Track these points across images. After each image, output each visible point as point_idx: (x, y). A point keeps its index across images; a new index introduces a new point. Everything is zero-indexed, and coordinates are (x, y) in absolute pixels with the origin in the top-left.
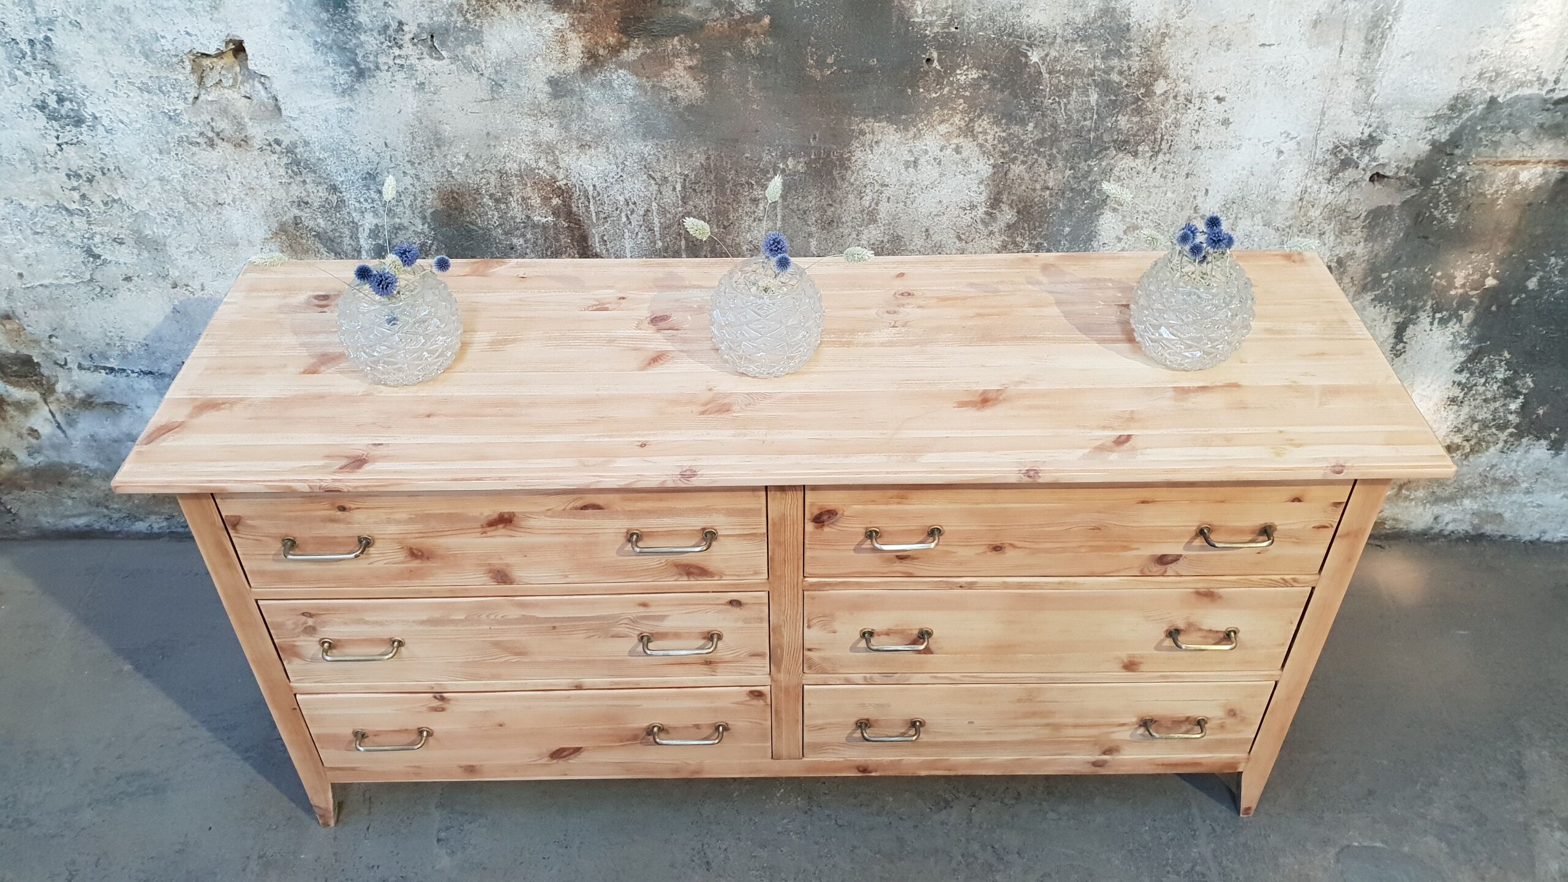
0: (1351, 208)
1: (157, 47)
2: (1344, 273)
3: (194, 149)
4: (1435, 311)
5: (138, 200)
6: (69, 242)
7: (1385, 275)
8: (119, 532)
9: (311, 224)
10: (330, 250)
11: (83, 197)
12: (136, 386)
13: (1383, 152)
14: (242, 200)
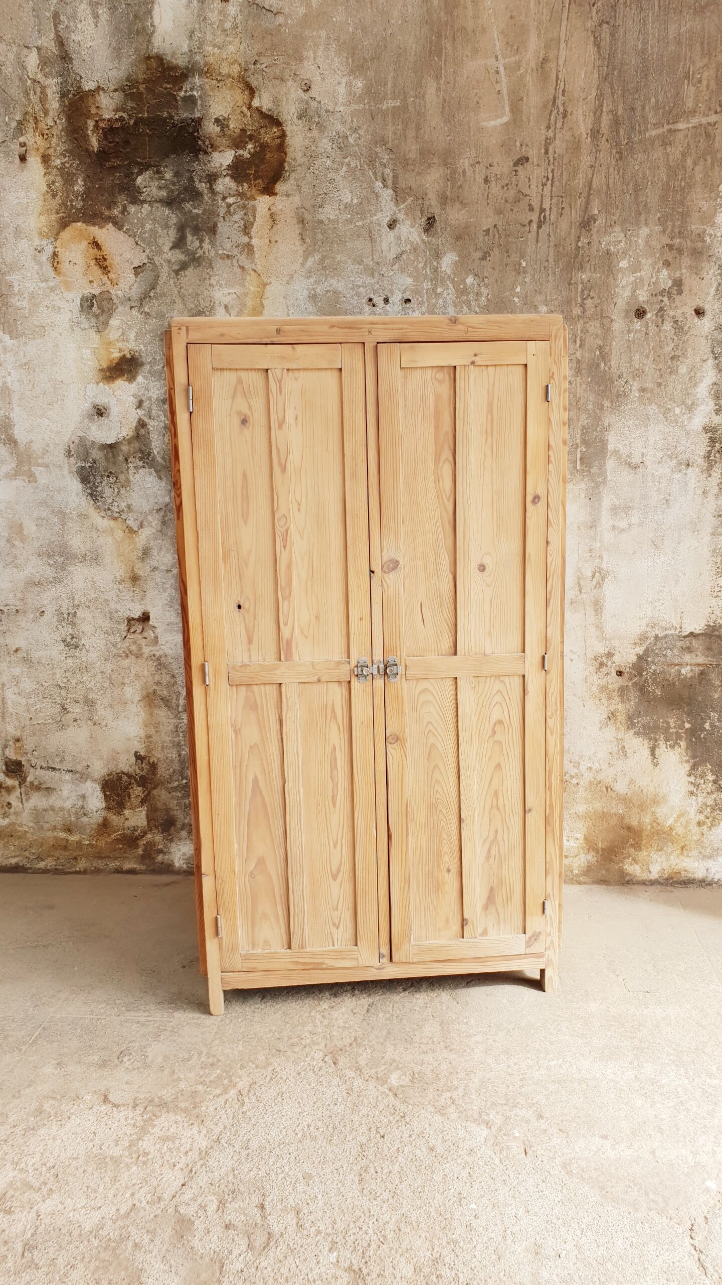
0: (610, 686)
1: (116, 615)
2: (616, 720)
3: (119, 659)
4: (667, 740)
5: (90, 682)
6: (56, 702)
7: (636, 721)
8: (31, 868)
9: (160, 693)
10: (166, 706)
11: (68, 680)
12: (63, 778)
13: (616, 658)
14: (134, 682)
